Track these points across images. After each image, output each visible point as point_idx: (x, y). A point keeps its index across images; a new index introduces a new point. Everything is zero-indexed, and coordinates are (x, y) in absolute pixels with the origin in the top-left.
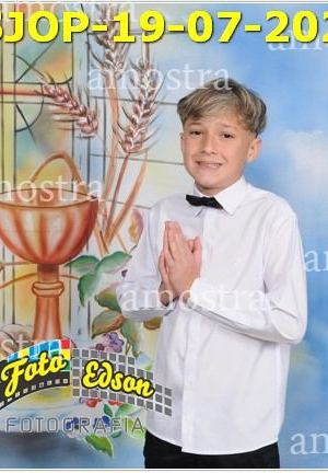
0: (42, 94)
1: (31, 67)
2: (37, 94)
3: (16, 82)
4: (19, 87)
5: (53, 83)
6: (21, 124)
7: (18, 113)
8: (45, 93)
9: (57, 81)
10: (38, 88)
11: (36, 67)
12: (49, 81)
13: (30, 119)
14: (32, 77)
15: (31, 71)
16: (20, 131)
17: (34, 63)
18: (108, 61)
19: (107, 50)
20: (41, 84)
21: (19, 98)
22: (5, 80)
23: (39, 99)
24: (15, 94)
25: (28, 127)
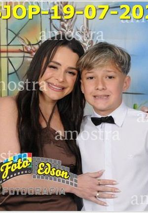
0: (23, 51)
1: (17, 35)
2: (21, 51)
3: (8, 45)
4: (10, 48)
5: (30, 44)
6: (11, 70)
7: (10, 64)
8: (25, 50)
9: (32, 43)
10: (21, 48)
11: (19, 35)
12: (27, 43)
13: (16, 66)
14: (18, 41)
15: (17, 38)
16: (11, 74)
17: (19, 33)
18: (63, 29)
19: (62, 23)
20: (23, 45)
21: (10, 54)
22: (1, 44)
23: (21, 54)
24: (7, 52)
25: (16, 71)
